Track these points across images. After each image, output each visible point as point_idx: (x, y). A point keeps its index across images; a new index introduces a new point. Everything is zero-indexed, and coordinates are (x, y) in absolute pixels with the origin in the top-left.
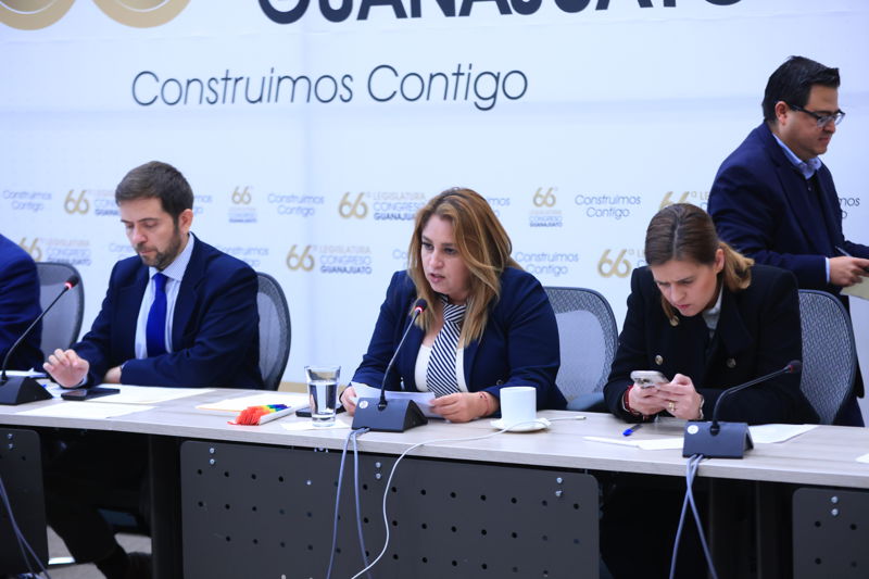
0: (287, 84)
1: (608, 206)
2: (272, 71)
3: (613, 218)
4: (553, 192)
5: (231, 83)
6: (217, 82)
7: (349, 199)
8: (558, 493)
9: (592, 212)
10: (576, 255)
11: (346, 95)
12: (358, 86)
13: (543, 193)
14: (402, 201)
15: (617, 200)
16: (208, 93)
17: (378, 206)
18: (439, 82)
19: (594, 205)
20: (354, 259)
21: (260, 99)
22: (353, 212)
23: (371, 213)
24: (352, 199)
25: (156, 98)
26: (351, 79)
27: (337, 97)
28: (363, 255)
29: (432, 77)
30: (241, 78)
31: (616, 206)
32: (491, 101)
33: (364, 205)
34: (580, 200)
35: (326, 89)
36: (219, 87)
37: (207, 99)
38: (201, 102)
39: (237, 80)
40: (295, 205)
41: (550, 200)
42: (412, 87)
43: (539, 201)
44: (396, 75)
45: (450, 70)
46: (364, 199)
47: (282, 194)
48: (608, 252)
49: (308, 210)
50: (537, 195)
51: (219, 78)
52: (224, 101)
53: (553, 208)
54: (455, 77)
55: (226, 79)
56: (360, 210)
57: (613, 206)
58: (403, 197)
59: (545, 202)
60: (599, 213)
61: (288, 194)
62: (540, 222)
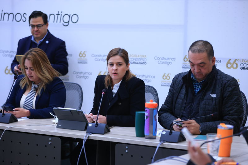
0: (6, 15)
1: (101, 58)
2: (2, 11)
4: (85, 53)
8: (49, 143)
9: (96, 59)
13: (82, 53)
26: (26, 15)
34: (93, 56)
35: (18, 17)
40: (8, 54)
43: (81, 55)
45: (56, 13)
47: (4, 50)
48: (101, 72)
57: (103, 58)
60: (99, 60)
61: (6, 50)
62: (81, 62)
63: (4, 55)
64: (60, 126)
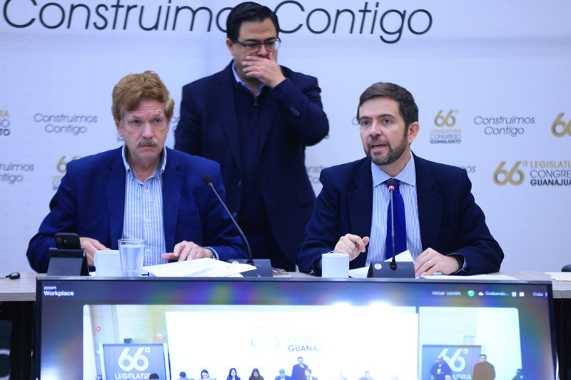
1: (505, 126)
4: (453, 114)
5: (122, 11)
6: (107, 9)
9: (489, 130)
10: (474, 167)
13: (444, 114)
15: (513, 120)
16: (95, 18)
18: (345, 18)
19: (492, 124)
21: (156, 27)
25: (34, 20)
29: (339, 13)
30: (135, 6)
31: (512, 126)
32: (397, 35)
34: (479, 120)
36: (110, 15)
37: (94, 24)
38: (87, 27)
39: (129, 8)
41: (450, 121)
42: (319, 21)
44: (303, 10)
48: (503, 163)
50: (438, 116)
51: (109, 6)
52: (114, 27)
53: (453, 128)
54: (362, 14)
55: (118, 6)
57: (509, 125)
59: (445, 122)
60: (497, 131)
62: (440, 139)
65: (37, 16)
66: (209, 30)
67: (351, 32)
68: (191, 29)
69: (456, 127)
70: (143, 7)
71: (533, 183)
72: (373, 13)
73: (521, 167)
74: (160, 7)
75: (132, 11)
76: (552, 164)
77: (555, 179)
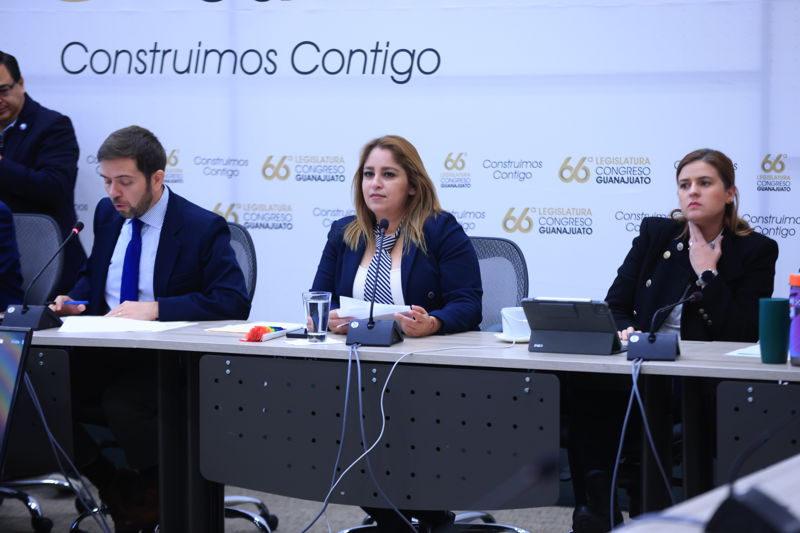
0: (213, 57)
1: (513, 170)
2: (200, 44)
3: (517, 180)
4: (463, 157)
5: (159, 56)
6: (146, 54)
7: (272, 162)
8: (527, 390)
9: (497, 175)
11: (271, 68)
12: (283, 60)
13: (454, 157)
14: (323, 164)
15: (521, 164)
16: (136, 63)
17: (299, 169)
18: (358, 58)
19: (500, 168)
20: (277, 216)
21: (188, 70)
22: (276, 174)
23: (293, 174)
24: (275, 162)
25: (85, 66)
26: (276, 54)
27: (262, 70)
28: (285, 213)
29: (352, 53)
30: (170, 51)
31: (520, 170)
32: (407, 75)
33: (286, 168)
34: (487, 164)
35: (251, 62)
36: (148, 59)
37: (136, 69)
38: (129, 72)
39: (165, 53)
40: (220, 167)
41: (460, 164)
42: (334, 61)
43: (450, 164)
44: (318, 51)
45: (368, 47)
46: (286, 162)
47: (208, 157)
48: (512, 209)
49: (233, 171)
50: (448, 159)
51: (147, 50)
52: (152, 72)
53: (462, 171)
54: (373, 53)
55: (155, 51)
56: (282, 172)
57: (517, 170)
58: (323, 160)
59: (455, 166)
60: (505, 176)
61: (214, 157)
62: (450, 183)
63: (208, 171)
64: (538, 346)
65: (88, 63)
66: (234, 72)
67: (364, 72)
68: (219, 72)
69: (466, 170)
70: (176, 52)
71: (542, 231)
72: (384, 52)
73: (529, 214)
74: (191, 51)
75: (168, 54)
76: (559, 211)
77: (563, 227)
